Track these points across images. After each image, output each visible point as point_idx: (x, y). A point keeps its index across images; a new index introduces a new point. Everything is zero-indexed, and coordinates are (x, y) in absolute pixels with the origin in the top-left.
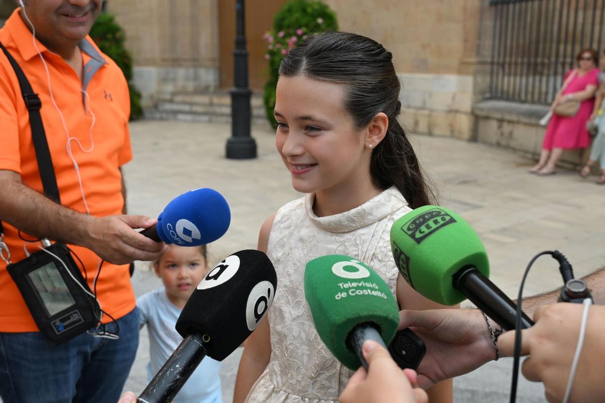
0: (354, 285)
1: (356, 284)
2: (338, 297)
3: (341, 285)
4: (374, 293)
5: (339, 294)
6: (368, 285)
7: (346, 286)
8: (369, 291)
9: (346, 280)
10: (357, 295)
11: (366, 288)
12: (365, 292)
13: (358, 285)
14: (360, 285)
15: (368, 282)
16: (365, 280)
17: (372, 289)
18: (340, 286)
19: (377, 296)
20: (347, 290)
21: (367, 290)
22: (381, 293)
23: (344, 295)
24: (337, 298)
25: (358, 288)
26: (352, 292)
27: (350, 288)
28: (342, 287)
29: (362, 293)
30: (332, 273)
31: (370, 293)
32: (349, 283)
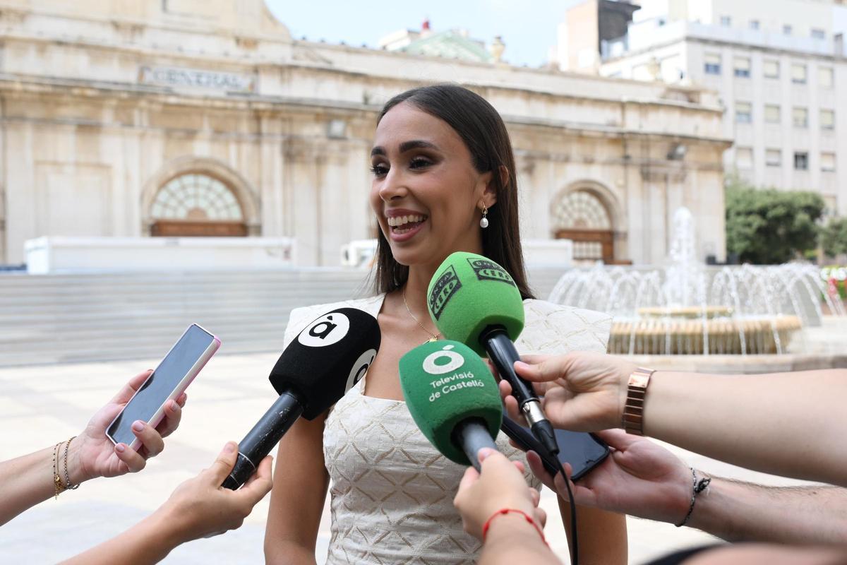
0: (447, 380)
1: (448, 379)
2: (432, 398)
3: (433, 383)
4: (469, 384)
5: (433, 396)
6: (462, 376)
7: (439, 383)
8: (463, 383)
9: (437, 377)
10: (451, 391)
11: (460, 381)
12: (459, 386)
13: (451, 380)
14: (453, 379)
15: (462, 373)
16: (458, 371)
17: (466, 380)
18: (432, 386)
19: (473, 387)
20: (439, 389)
21: (461, 383)
22: (478, 382)
23: (437, 395)
24: (431, 400)
25: (452, 383)
26: (446, 390)
27: (443, 385)
28: (435, 387)
29: (456, 388)
30: (424, 370)
31: (465, 386)
32: (442, 379)
